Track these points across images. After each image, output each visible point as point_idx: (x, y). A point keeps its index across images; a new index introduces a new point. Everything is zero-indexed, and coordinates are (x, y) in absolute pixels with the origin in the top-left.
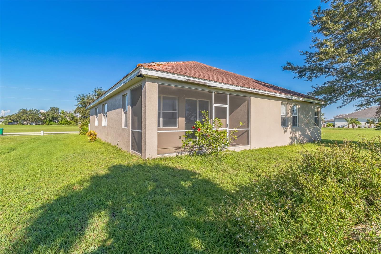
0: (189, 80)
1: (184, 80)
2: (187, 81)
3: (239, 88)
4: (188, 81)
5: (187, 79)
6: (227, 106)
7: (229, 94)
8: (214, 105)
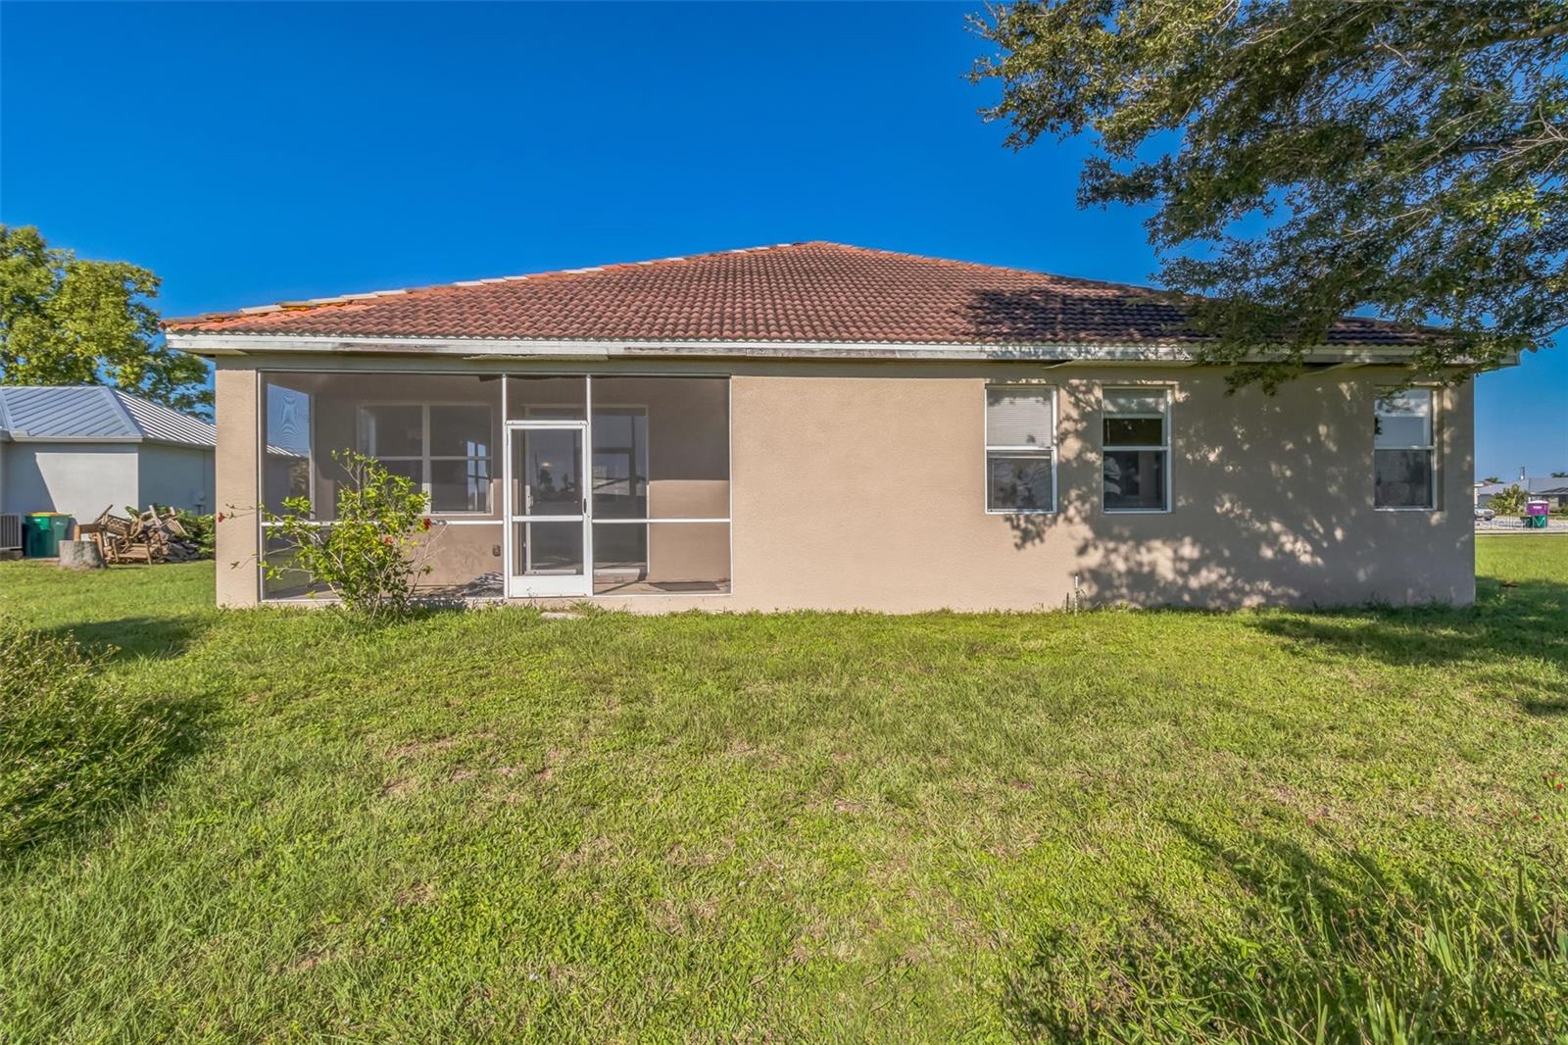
0: (348, 345)
1: (329, 348)
2: (341, 349)
3: (617, 348)
4: (347, 349)
5: (341, 344)
6: (585, 427)
7: (593, 377)
8: (508, 427)
